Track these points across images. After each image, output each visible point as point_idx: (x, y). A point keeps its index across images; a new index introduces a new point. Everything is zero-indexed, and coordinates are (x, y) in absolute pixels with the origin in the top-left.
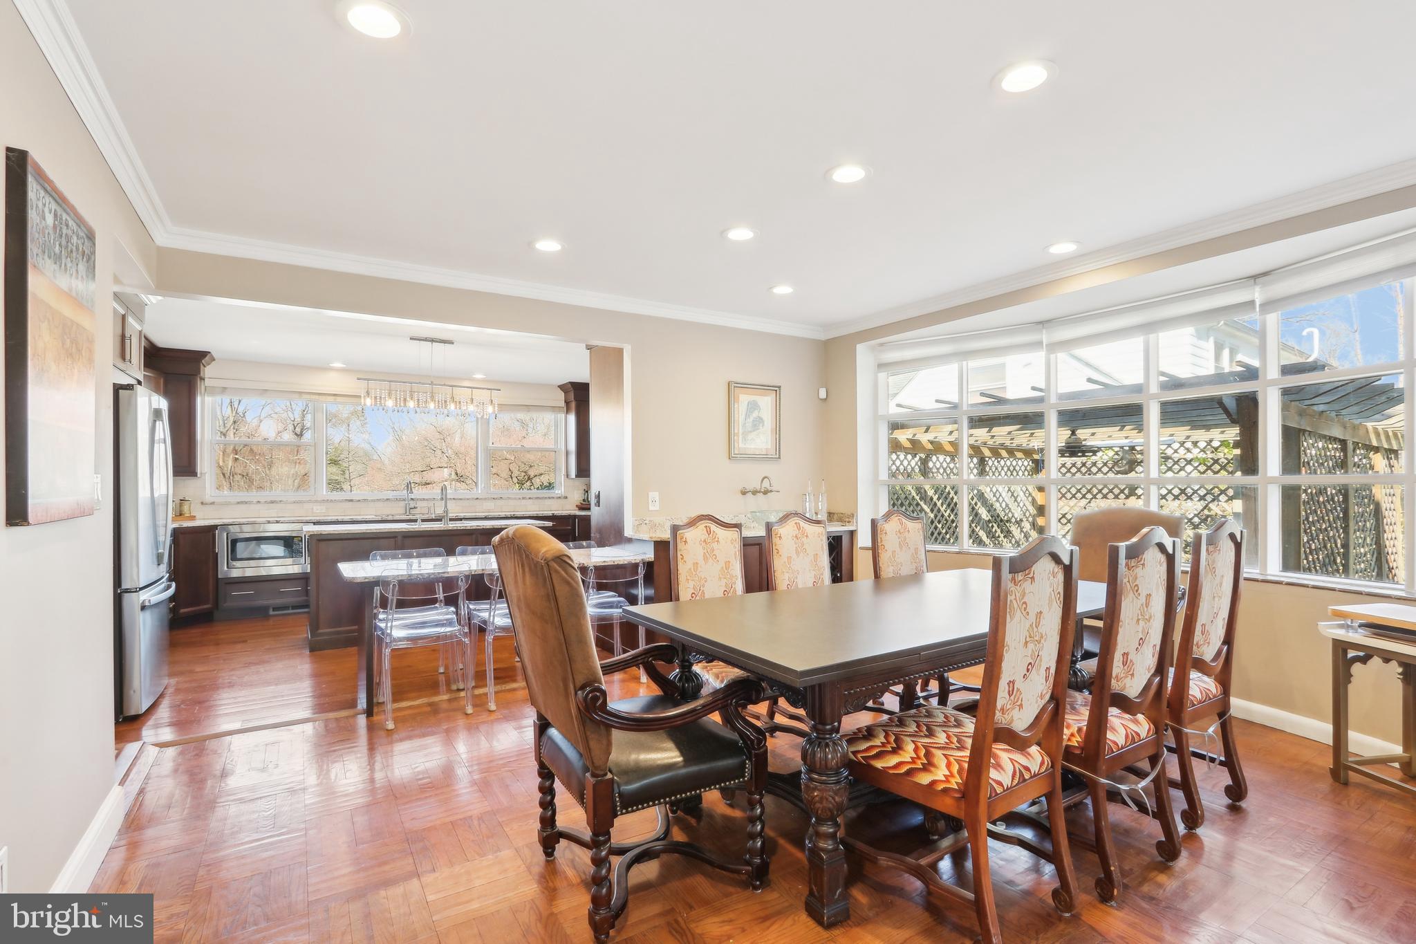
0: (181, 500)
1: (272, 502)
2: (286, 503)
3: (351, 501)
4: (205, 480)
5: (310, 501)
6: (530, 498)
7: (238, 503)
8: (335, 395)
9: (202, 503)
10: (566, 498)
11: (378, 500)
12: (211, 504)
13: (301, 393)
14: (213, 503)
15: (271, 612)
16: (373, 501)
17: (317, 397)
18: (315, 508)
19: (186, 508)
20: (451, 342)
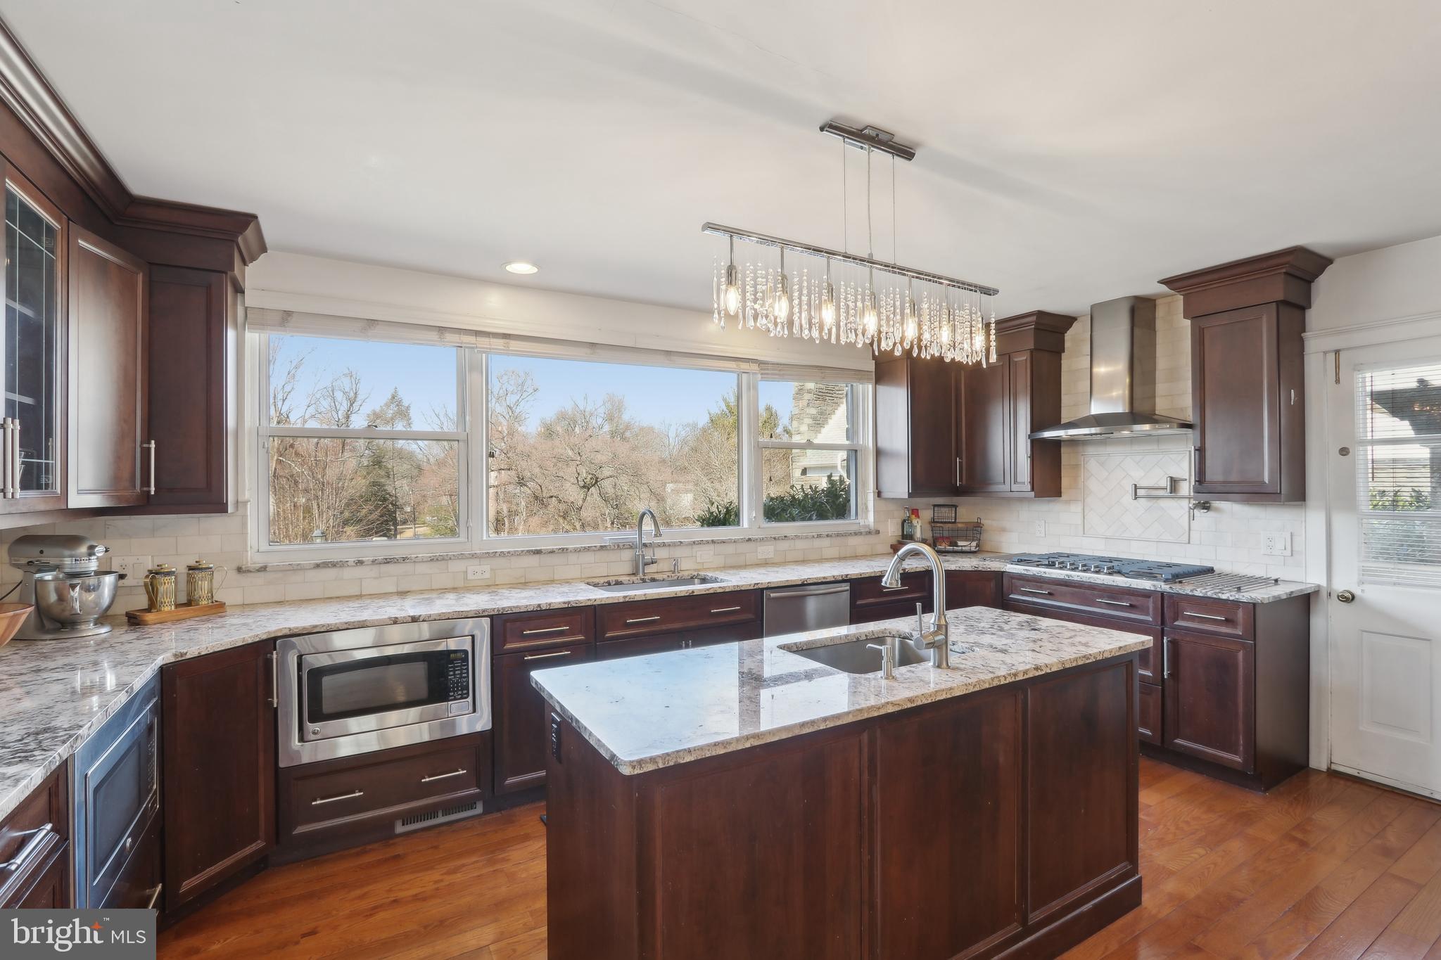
0: (191, 568)
1: (387, 561)
2: (415, 561)
3: (538, 552)
4: (244, 517)
5: (461, 557)
6: (827, 536)
7: (318, 566)
8: (506, 336)
9: (239, 570)
10: (878, 532)
11: (588, 549)
12: (258, 571)
13: (442, 330)
14: (263, 569)
15: (400, 829)
16: (577, 551)
17: (470, 339)
18: (470, 569)
19: (203, 586)
20: (905, 152)
